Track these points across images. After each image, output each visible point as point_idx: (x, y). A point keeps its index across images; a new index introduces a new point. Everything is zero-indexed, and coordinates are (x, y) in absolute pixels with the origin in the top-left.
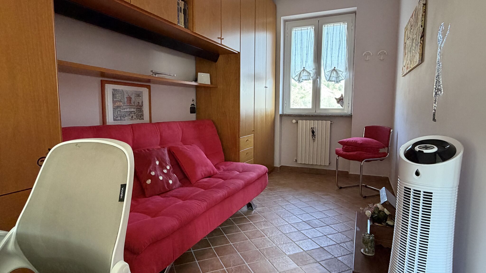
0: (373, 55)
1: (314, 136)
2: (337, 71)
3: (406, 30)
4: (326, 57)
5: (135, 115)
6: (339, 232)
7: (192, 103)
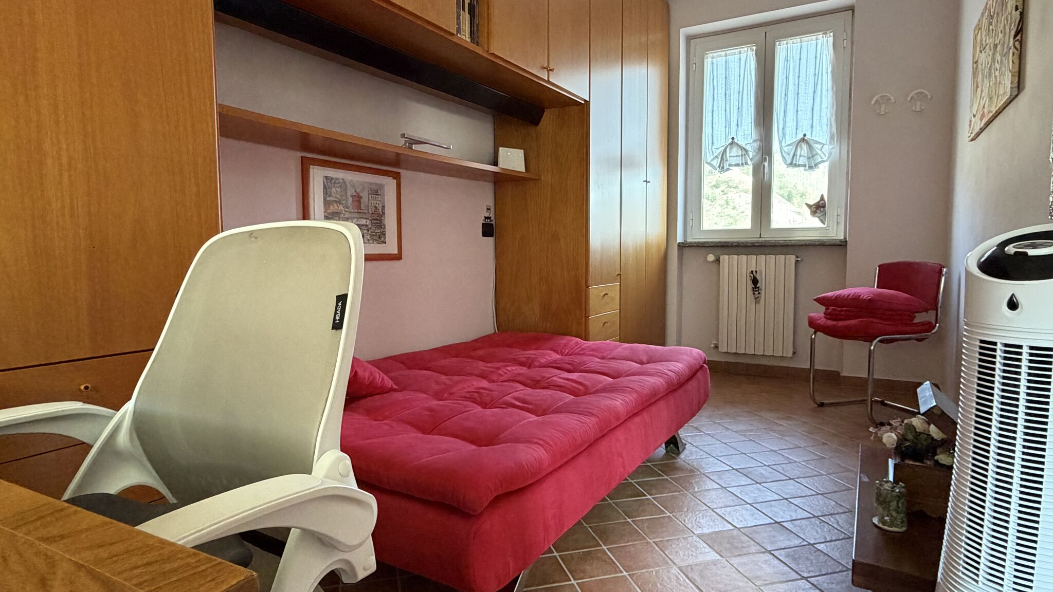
0: (895, 102)
1: (756, 291)
2: (811, 142)
3: (976, 32)
4: (784, 112)
5: (369, 233)
6: (819, 494)
7: (487, 215)
